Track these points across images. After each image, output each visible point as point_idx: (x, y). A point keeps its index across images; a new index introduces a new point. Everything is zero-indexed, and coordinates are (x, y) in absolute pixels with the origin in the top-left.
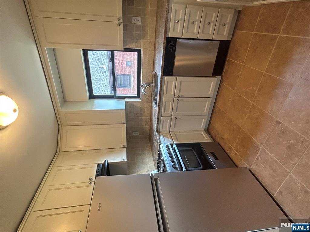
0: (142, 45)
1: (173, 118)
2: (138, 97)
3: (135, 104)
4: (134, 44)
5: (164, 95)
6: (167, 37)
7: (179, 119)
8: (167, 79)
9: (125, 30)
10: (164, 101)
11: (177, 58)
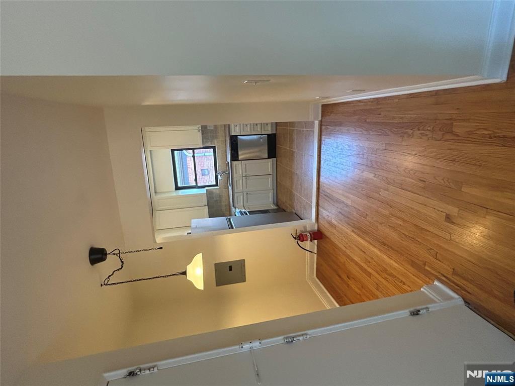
0: (215, 143)
1: (245, 194)
2: (217, 185)
3: (214, 191)
4: (209, 143)
5: (235, 176)
6: (231, 136)
7: (250, 194)
8: (235, 163)
9: (202, 134)
10: (235, 179)
11: (240, 153)
